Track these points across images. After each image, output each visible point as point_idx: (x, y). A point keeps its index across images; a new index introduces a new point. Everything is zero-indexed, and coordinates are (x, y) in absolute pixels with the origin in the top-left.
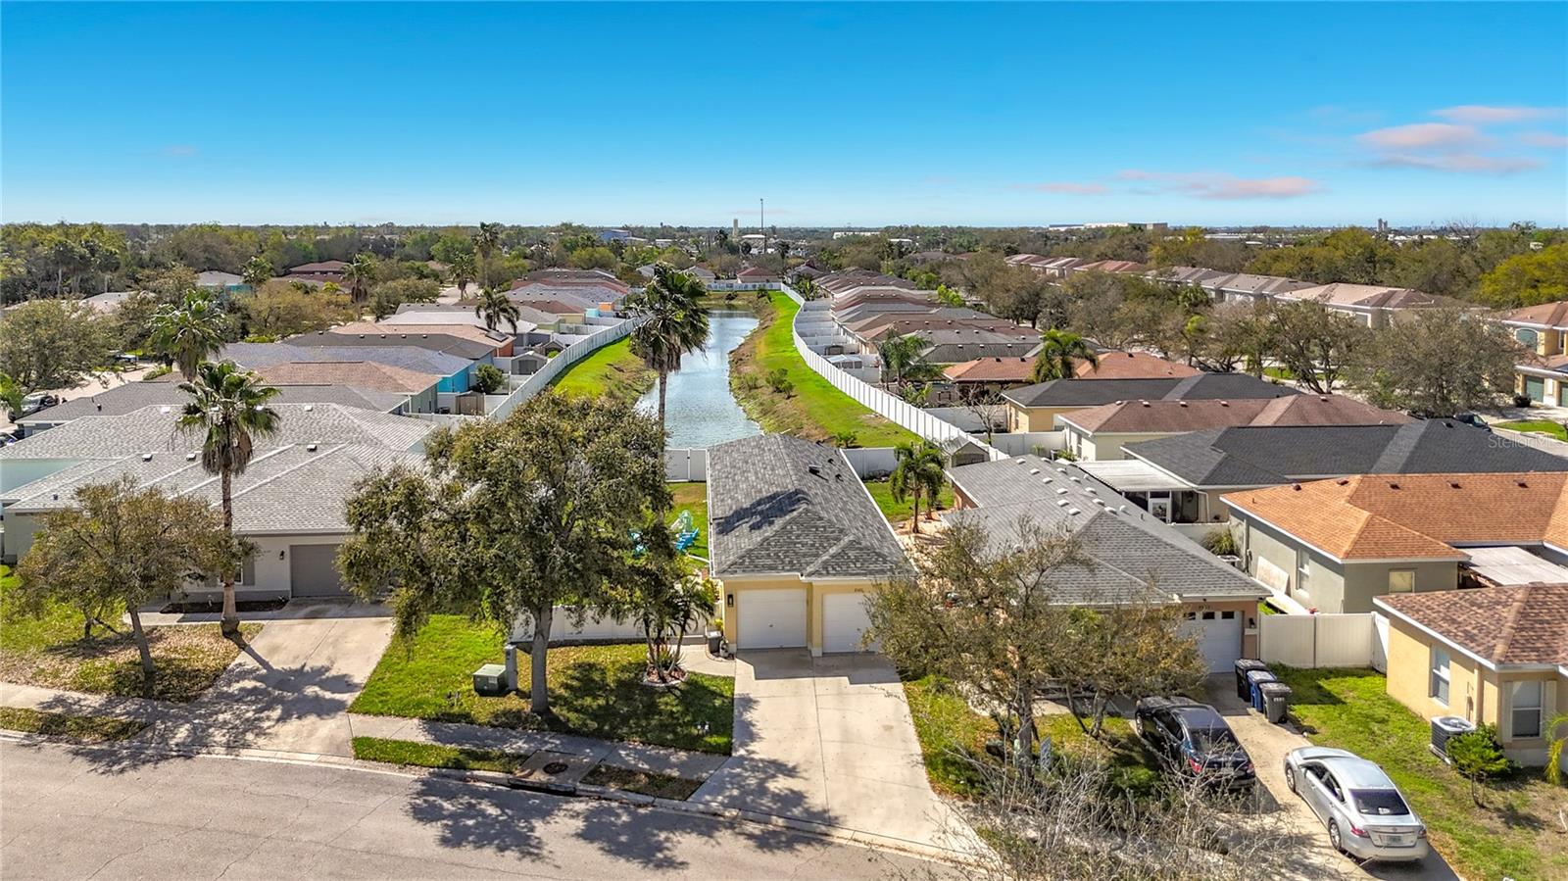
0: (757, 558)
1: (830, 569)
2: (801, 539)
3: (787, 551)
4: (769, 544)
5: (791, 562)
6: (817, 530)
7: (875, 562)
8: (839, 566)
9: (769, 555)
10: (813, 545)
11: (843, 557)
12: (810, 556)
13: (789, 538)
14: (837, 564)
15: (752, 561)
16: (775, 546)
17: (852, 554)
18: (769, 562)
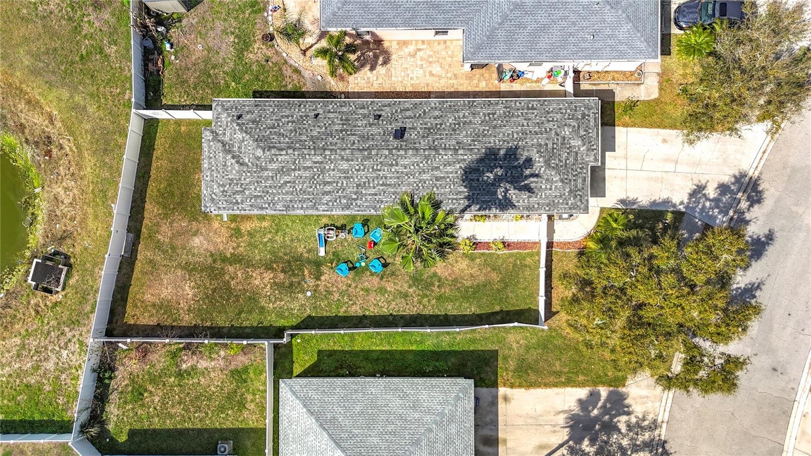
0: (576, 187)
1: (593, 147)
2: (563, 160)
3: (572, 169)
4: (566, 179)
5: (581, 168)
6: (556, 149)
7: (589, 121)
8: (591, 142)
9: (574, 180)
10: (568, 153)
11: (585, 138)
12: (577, 157)
13: (561, 166)
14: (589, 143)
15: (579, 190)
16: (568, 175)
17: (582, 133)
18: (580, 181)
